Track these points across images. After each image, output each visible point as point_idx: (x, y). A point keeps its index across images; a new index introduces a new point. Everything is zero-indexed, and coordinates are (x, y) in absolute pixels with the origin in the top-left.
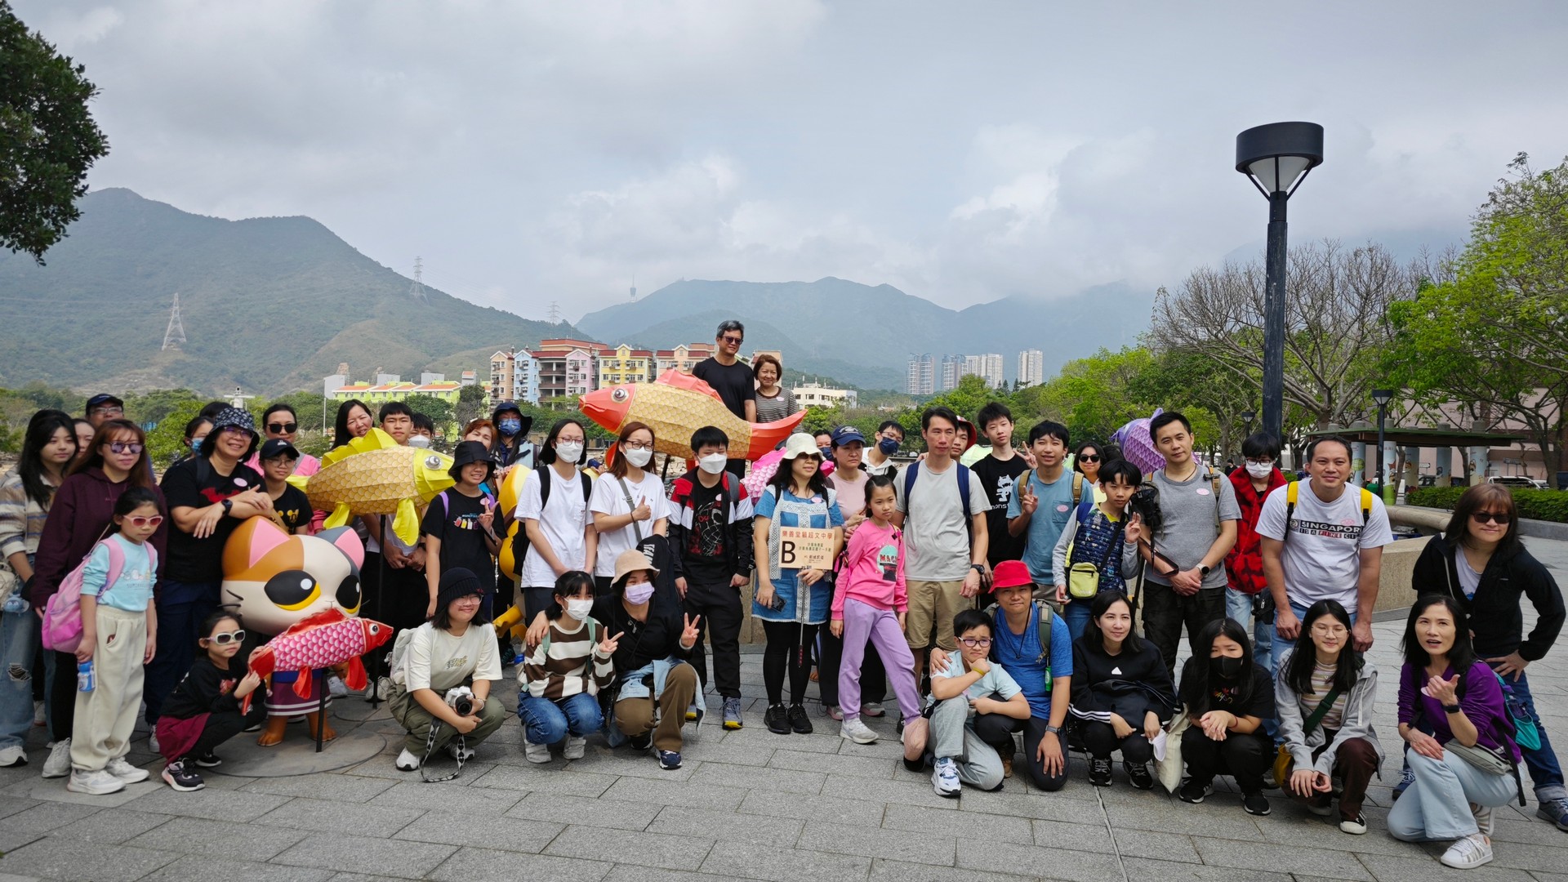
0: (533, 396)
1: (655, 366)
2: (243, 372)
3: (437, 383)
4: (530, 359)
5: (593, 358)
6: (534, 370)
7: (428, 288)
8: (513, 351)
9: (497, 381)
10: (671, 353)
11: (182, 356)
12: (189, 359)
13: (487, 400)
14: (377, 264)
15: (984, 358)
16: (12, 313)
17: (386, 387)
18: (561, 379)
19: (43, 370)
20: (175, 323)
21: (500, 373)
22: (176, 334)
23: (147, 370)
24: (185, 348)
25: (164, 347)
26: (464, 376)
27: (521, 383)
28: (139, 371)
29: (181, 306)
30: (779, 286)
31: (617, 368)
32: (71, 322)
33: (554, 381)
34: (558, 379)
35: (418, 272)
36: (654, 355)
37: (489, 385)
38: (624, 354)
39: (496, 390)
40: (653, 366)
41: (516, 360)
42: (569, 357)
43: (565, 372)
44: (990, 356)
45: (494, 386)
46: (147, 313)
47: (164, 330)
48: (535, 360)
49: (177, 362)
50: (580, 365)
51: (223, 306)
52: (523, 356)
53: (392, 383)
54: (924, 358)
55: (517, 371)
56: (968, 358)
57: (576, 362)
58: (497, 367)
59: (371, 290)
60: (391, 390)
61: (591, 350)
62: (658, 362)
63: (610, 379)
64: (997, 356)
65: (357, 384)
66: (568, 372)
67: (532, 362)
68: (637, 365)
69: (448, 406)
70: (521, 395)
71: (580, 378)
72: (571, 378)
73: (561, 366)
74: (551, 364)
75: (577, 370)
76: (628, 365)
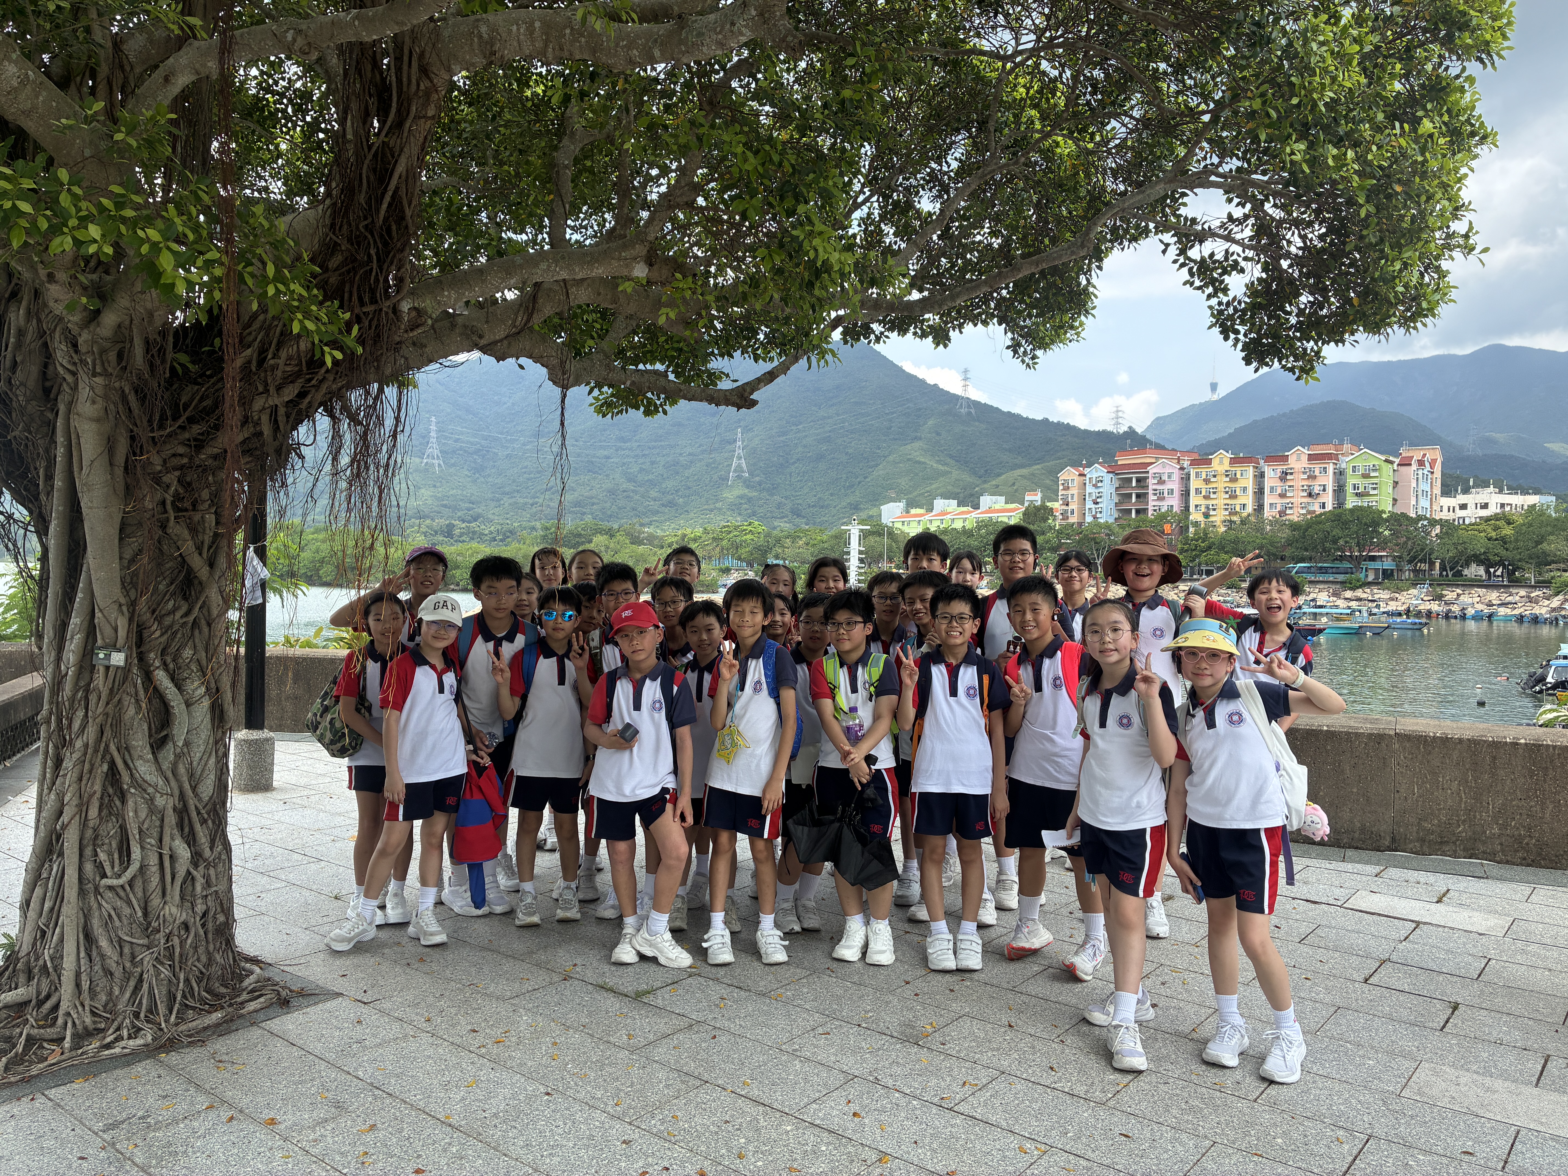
0: (1109, 518)
1: (1262, 475)
3: (997, 507)
4: (1104, 475)
5: (1182, 469)
6: (1109, 488)
7: (976, 404)
8: (1085, 466)
9: (1066, 502)
10: (1285, 459)
11: (745, 491)
12: (753, 493)
13: (1056, 522)
17: (944, 513)
18: (1143, 496)
20: (739, 458)
21: (1070, 492)
22: (739, 469)
23: (717, 506)
24: (747, 484)
25: (730, 483)
26: (1027, 498)
27: (1095, 503)
28: (710, 507)
29: (743, 439)
31: (1213, 480)
32: (653, 463)
33: (1134, 500)
34: (1138, 496)
35: (967, 386)
36: (1262, 462)
37: (1057, 507)
39: (1065, 512)
40: (1260, 476)
41: (1088, 476)
42: (1152, 470)
43: (1146, 488)
45: (1063, 507)
46: (715, 450)
47: (729, 466)
48: (1111, 476)
49: (741, 497)
50: (1166, 478)
51: (779, 439)
52: (1095, 472)
53: (946, 509)
55: (1090, 489)
57: (1161, 475)
58: (1066, 485)
60: (949, 516)
61: (1179, 460)
62: (1266, 470)
63: (1204, 493)
65: (913, 511)
66: (1150, 487)
67: (1107, 478)
68: (1238, 475)
70: (1094, 517)
71: (1165, 494)
72: (1155, 494)
73: (1143, 480)
74: (1130, 479)
75: (1162, 484)
76: (1227, 476)
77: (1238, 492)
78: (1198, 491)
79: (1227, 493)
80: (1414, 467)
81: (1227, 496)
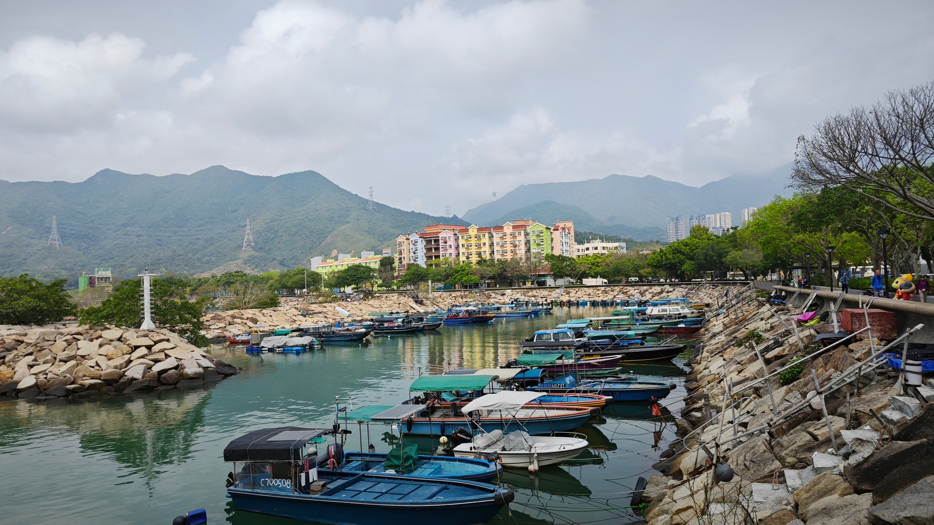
0: (422, 262)
1: (492, 236)
2: (284, 259)
3: (370, 257)
4: (418, 239)
5: (455, 235)
6: (421, 245)
7: (377, 204)
8: (409, 235)
9: (401, 253)
10: (502, 228)
11: (253, 253)
12: (256, 254)
13: (396, 264)
14: (350, 193)
15: (718, 215)
16: (169, 237)
17: (343, 261)
18: (437, 249)
19: (185, 266)
20: (248, 236)
21: (403, 248)
22: (249, 241)
23: (236, 262)
24: (254, 248)
25: (244, 248)
26: (383, 252)
27: (414, 253)
28: (231, 263)
29: (250, 225)
30: (582, 183)
31: (470, 239)
32: (198, 239)
33: (433, 251)
34: (435, 249)
35: (371, 195)
36: (492, 230)
37: (396, 256)
38: (473, 231)
39: (400, 259)
40: (491, 237)
41: (411, 240)
42: (441, 235)
43: (439, 245)
44: (722, 213)
45: (399, 256)
46: (235, 231)
47: (243, 239)
48: (422, 239)
49: (250, 256)
50: (448, 239)
51: (272, 224)
52: (414, 237)
53: (346, 259)
54: (677, 219)
55: (412, 246)
56: (707, 216)
57: (445, 238)
58: (400, 244)
59: (347, 207)
60: (346, 263)
61: (454, 230)
62: (494, 234)
63: (466, 246)
64: (727, 213)
65: (328, 261)
66: (441, 244)
67: (420, 240)
68: (481, 237)
69: (374, 270)
70: (415, 261)
71: (448, 248)
72: (443, 248)
73: (437, 241)
74: (431, 241)
75: (446, 243)
76: (476, 237)
77: (482, 245)
78: (463, 245)
79: (477, 246)
80: (560, 231)
81: (477, 248)
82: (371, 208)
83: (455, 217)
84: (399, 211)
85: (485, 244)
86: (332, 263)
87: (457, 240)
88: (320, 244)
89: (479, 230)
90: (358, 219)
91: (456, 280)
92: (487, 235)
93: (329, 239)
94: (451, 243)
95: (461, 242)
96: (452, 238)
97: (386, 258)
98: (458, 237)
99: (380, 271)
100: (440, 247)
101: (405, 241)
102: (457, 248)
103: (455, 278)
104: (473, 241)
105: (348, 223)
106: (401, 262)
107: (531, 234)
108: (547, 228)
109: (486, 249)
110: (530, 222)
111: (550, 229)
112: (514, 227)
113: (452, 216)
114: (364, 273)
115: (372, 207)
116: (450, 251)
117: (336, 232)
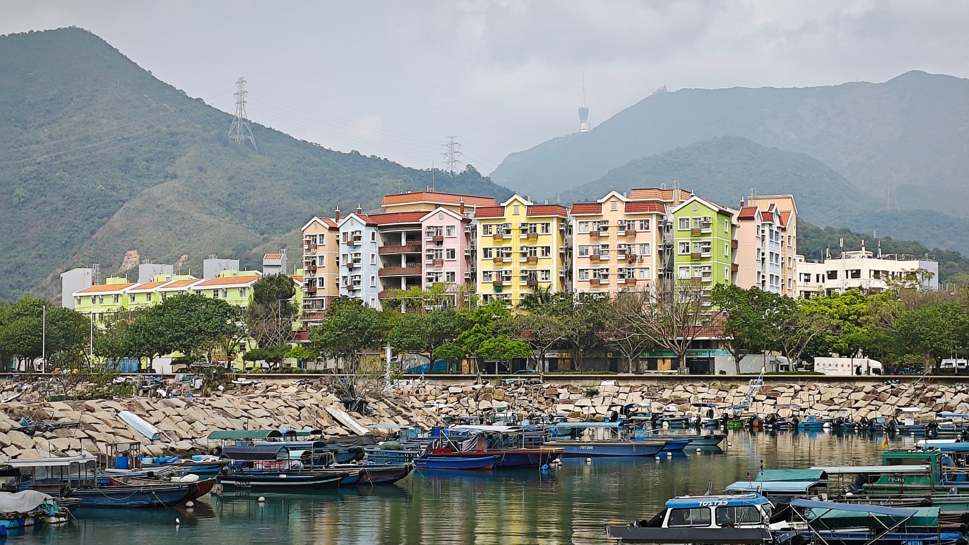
1: (569, 230)
3: (228, 274)
4: (363, 228)
5: (466, 221)
6: (371, 247)
7: (257, 128)
8: (337, 217)
9: (312, 268)
10: (597, 209)
13: (299, 297)
14: (182, 94)
17: (153, 284)
18: (415, 259)
21: (320, 252)
26: (265, 262)
27: (351, 270)
31: (506, 236)
33: (404, 265)
34: (410, 259)
35: (241, 103)
36: (568, 212)
37: (300, 275)
38: (516, 214)
39: (311, 283)
40: (566, 231)
41: (342, 230)
42: (426, 222)
43: (419, 248)
45: (308, 276)
48: (372, 230)
50: (445, 233)
52: (352, 224)
53: (162, 278)
55: (344, 249)
57: (438, 229)
58: (312, 243)
59: (173, 134)
60: (158, 289)
61: (462, 208)
62: (574, 223)
63: (494, 255)
65: (110, 281)
66: (425, 247)
67: (367, 233)
68: (539, 231)
69: (235, 312)
70: (351, 289)
71: (444, 257)
72: (430, 257)
73: (415, 237)
74: (399, 236)
75: (440, 243)
76: (524, 231)
77: (539, 254)
78: (487, 252)
79: (524, 255)
80: (758, 221)
81: (525, 260)
82: (239, 138)
83: (471, 173)
84: (317, 150)
85: (547, 249)
86: (122, 287)
87: (470, 236)
88: (93, 233)
89: (532, 210)
90: (201, 169)
91: (464, 348)
92: (554, 226)
93: (117, 221)
94: (455, 242)
95: (482, 242)
96: (458, 231)
97: (271, 279)
98: (475, 228)
99: (252, 314)
100: (424, 254)
101: (326, 233)
102: (470, 258)
103: (461, 342)
104: (516, 241)
105: (174, 177)
106: (312, 293)
107: (677, 226)
108: (720, 212)
109: (552, 264)
110: (677, 194)
111: (729, 215)
112: (629, 206)
113: (464, 169)
114: (207, 320)
115: (242, 137)
116: (448, 267)
117: (137, 202)
